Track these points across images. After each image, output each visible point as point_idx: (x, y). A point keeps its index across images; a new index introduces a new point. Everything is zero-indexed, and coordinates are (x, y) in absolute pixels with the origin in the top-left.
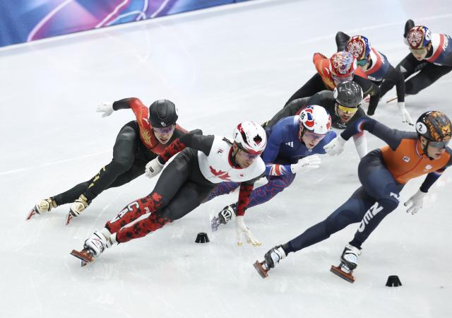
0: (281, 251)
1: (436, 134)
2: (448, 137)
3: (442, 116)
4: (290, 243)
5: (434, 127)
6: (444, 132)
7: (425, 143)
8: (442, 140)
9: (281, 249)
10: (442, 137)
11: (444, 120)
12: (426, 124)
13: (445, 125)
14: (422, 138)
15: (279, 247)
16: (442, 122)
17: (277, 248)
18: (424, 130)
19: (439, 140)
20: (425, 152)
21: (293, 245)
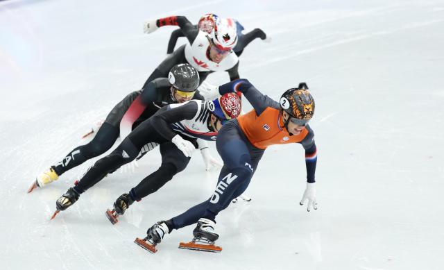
0: (165, 227)
1: (297, 111)
2: (308, 116)
3: (306, 94)
4: (172, 220)
5: (296, 104)
6: (306, 111)
7: (287, 118)
8: (302, 118)
9: (164, 224)
10: (303, 115)
11: (307, 99)
12: (289, 101)
13: (308, 104)
14: (284, 113)
15: (162, 222)
16: (305, 101)
17: (161, 223)
18: (287, 106)
19: (300, 117)
20: (286, 125)
21: (175, 223)
